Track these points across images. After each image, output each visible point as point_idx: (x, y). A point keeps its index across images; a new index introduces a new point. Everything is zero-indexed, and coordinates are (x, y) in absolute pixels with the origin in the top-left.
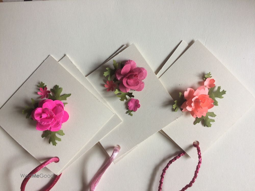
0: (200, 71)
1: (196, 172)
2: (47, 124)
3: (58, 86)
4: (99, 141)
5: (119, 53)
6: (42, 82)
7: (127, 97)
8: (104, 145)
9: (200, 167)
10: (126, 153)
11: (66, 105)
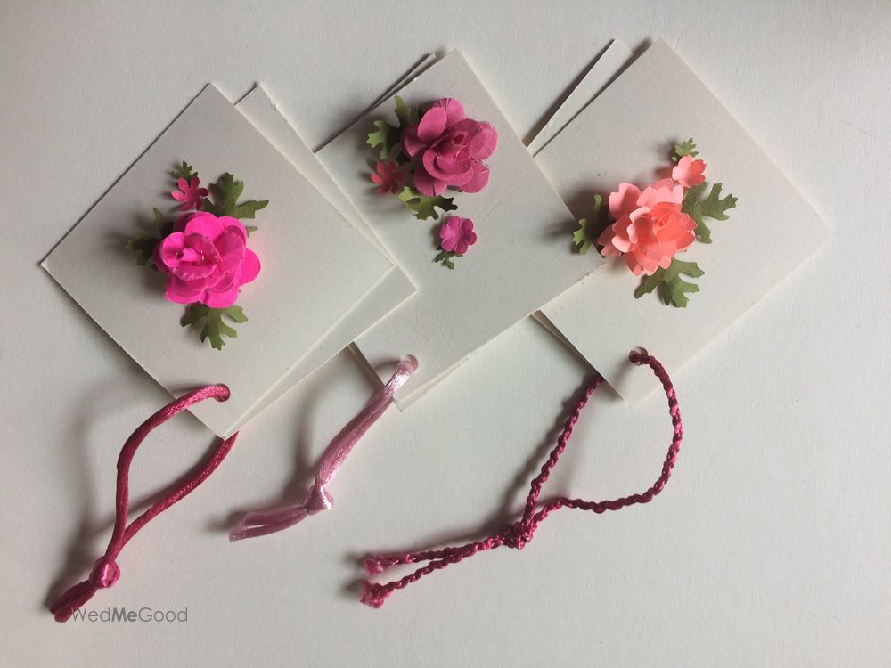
0: (663, 137)
1: (668, 465)
2: (198, 277)
3: (232, 176)
4: (354, 340)
5: (415, 79)
6: (185, 164)
7: (438, 209)
8: (371, 353)
9: (678, 451)
10: (435, 379)
11: (252, 234)
